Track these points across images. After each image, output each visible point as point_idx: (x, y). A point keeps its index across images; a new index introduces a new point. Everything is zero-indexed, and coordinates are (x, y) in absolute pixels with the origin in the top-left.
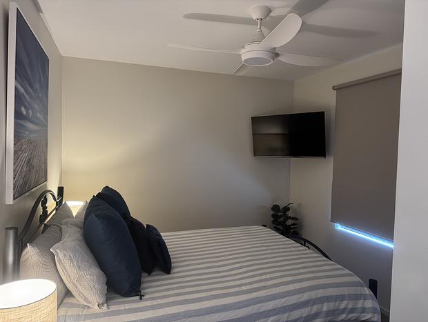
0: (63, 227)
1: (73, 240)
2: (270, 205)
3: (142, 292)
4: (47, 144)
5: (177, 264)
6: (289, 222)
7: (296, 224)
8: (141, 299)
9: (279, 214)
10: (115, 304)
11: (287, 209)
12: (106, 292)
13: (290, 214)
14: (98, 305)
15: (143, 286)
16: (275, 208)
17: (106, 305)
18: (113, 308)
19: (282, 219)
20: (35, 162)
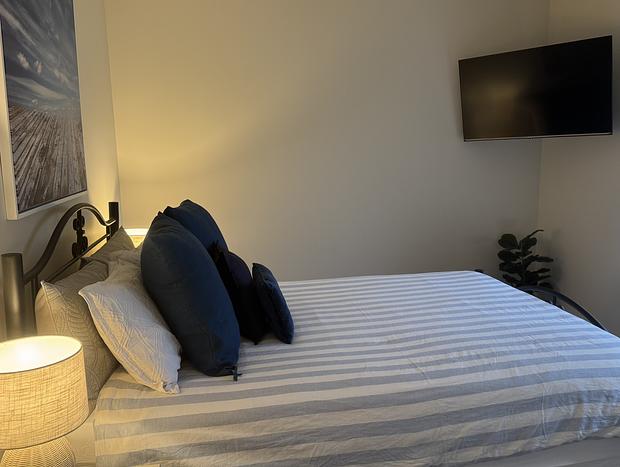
0: (111, 263)
1: (120, 282)
2: (497, 235)
3: (239, 370)
4: (80, 126)
5: (302, 330)
6: (535, 266)
7: (548, 270)
8: (236, 379)
9: (514, 251)
10: (192, 385)
11: (530, 241)
12: (179, 367)
13: (535, 250)
14: (164, 387)
15: (241, 360)
16: (507, 240)
17: (177, 386)
18: (189, 391)
19: (518, 261)
20: (58, 153)
